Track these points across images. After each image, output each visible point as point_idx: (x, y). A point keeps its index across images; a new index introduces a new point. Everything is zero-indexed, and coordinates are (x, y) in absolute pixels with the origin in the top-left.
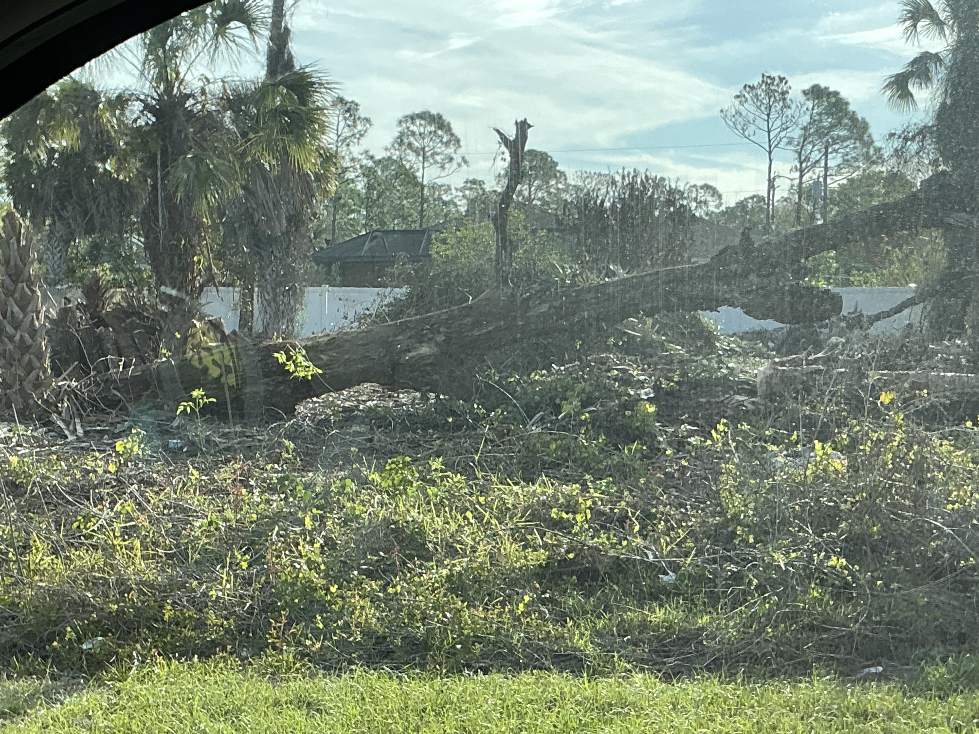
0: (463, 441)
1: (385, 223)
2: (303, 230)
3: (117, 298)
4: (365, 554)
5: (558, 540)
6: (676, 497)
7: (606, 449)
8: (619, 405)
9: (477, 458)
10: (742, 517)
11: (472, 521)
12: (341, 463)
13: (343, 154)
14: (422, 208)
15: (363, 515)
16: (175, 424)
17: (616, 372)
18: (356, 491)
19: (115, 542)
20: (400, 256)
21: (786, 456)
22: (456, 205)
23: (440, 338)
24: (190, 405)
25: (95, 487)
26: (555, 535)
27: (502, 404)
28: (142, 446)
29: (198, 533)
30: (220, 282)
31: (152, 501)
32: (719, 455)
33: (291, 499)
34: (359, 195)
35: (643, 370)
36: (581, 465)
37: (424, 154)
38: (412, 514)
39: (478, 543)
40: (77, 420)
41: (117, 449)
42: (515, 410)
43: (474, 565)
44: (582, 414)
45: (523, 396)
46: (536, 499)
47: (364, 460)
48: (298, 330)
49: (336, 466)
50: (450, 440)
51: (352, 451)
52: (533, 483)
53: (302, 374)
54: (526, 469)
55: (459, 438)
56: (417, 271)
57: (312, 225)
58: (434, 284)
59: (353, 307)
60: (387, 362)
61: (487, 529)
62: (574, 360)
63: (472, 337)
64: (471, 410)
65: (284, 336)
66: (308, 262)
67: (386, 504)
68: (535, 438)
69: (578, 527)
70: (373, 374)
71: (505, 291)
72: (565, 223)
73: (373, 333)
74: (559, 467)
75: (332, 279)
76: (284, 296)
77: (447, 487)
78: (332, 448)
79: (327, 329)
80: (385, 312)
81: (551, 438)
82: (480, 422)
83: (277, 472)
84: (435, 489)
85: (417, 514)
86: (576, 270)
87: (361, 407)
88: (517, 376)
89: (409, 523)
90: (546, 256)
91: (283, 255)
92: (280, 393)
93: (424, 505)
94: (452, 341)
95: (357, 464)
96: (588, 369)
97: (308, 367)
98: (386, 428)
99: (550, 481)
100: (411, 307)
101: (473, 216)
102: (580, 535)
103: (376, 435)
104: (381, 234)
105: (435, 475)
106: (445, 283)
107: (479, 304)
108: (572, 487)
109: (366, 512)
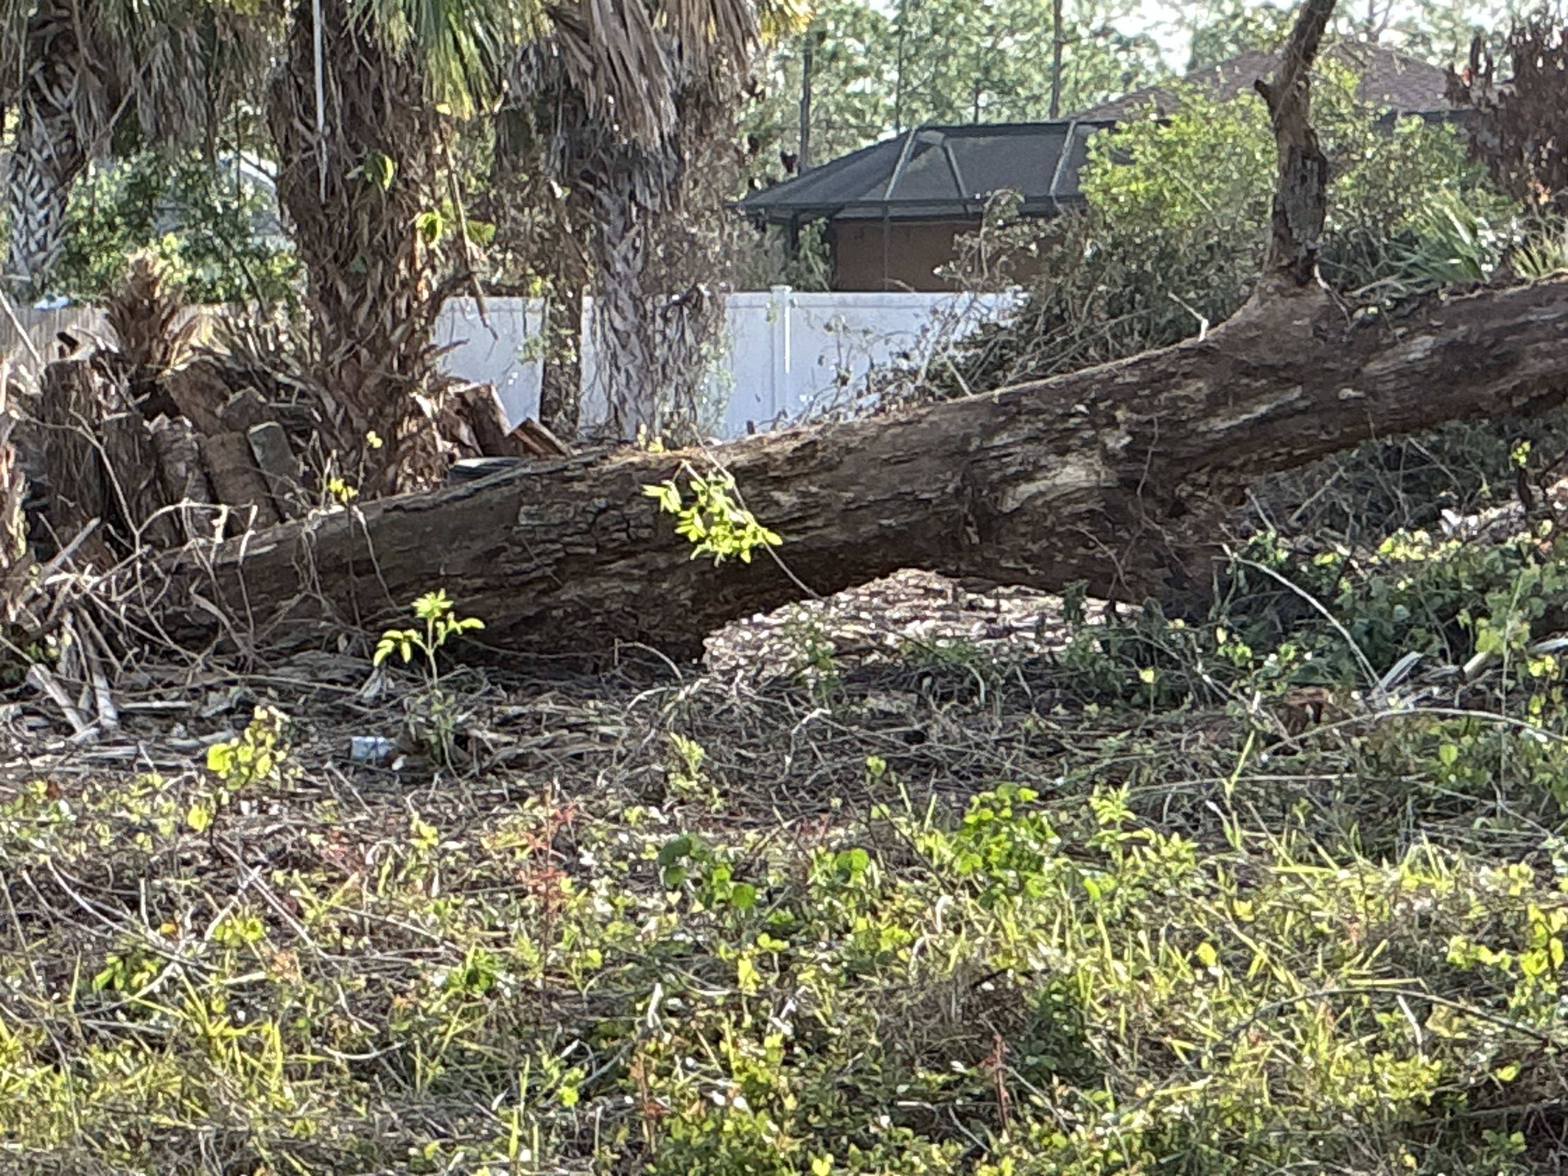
0: (1185, 737)
1: (950, 106)
2: (719, 128)
3: (203, 335)
4: (909, 1063)
5: (1468, 1027)
9: (1229, 789)
11: (1217, 971)
12: (836, 802)
14: (1058, 56)
15: (902, 954)
16: (370, 691)
18: (883, 884)
19: (213, 1032)
20: (996, 202)
23: (1117, 441)
24: (409, 639)
25: (153, 874)
26: (1461, 1013)
27: (1297, 629)
28: (281, 756)
29: (438, 1006)
30: (486, 285)
31: (310, 914)
33: (697, 907)
34: (875, 25)
36: (1532, 807)
38: (1044, 950)
39: (1235, 1036)
40: (100, 683)
41: (212, 765)
42: (1335, 647)
43: (1224, 1101)
44: (1535, 657)
45: (1361, 606)
46: (1401, 906)
47: (904, 794)
48: (707, 420)
49: (824, 811)
50: (1150, 733)
51: (868, 768)
52: (1393, 861)
53: (724, 548)
54: (1369, 819)
55: (1175, 727)
56: (1045, 244)
57: (743, 116)
58: (1095, 280)
59: (864, 350)
60: (965, 510)
61: (1260, 995)
62: (1505, 496)
63: (1209, 437)
64: (1209, 646)
65: (668, 433)
66: (733, 222)
67: (969, 923)
68: (1397, 729)
69: (1528, 991)
70: (923, 545)
71: (1307, 300)
72: (1476, 94)
73: (924, 425)
74: (1469, 814)
75: (803, 267)
76: (666, 320)
77: (1142, 872)
78: (808, 759)
79: (791, 417)
80: (957, 365)
81: (1443, 729)
82: (1235, 684)
83: (656, 828)
84: (1109, 878)
85: (1058, 952)
86: (1512, 233)
87: (891, 640)
88: (1341, 549)
89: (1036, 976)
90: (1421, 194)
91: (663, 205)
92: (661, 601)
93: (1077, 925)
94: (1151, 449)
95: (884, 807)
96: (1548, 525)
97: (743, 527)
98: (964, 702)
99: (1442, 853)
100: (1030, 348)
101: (1208, 79)
102: (1532, 1012)
103: (936, 721)
104: (940, 136)
105: (1106, 840)
106: (1129, 278)
107: (1230, 340)
108: (1506, 871)
109: (911, 945)
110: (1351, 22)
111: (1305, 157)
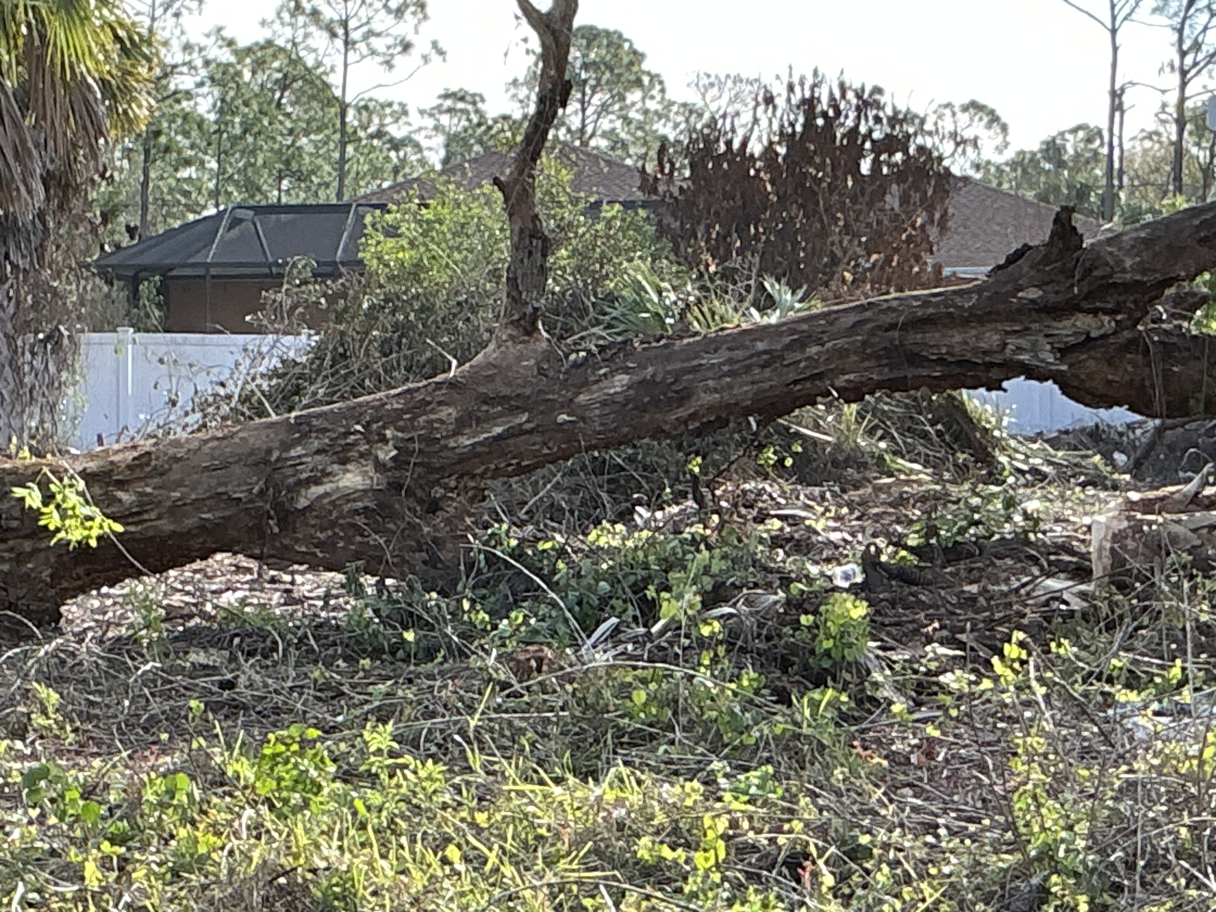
0: (438, 683)
1: (259, 189)
2: (76, 204)
5: (653, 908)
6: (915, 809)
7: (757, 700)
8: (788, 603)
9: (472, 724)
10: (1061, 854)
11: (460, 867)
12: (165, 736)
13: (166, 34)
14: (343, 152)
15: (214, 856)
17: (777, 524)
18: (200, 801)
20: (294, 265)
21: (1157, 714)
22: (417, 147)
23: (386, 454)
26: (648, 897)
27: (524, 600)
32: (1008, 712)
33: (53, 820)
34: (200, 125)
35: (838, 518)
36: (703, 738)
37: (347, 34)
38: (326, 852)
42: (554, 613)
44: (705, 622)
45: (573, 582)
46: (603, 814)
47: (218, 730)
48: (65, 432)
49: (154, 743)
50: (410, 681)
51: (191, 709)
52: (596, 780)
53: (76, 535)
54: (579, 747)
55: (431, 677)
56: (332, 299)
57: (95, 195)
58: (372, 328)
59: (190, 380)
60: (268, 507)
61: (493, 885)
62: (684, 495)
63: (457, 451)
64: (456, 614)
65: (34, 443)
66: (86, 279)
67: (268, 831)
68: (601, 678)
69: (699, 880)
70: (236, 534)
71: (531, 346)
72: (661, 188)
73: (237, 440)
74: (655, 743)
75: (142, 314)
76: (33, 354)
77: (403, 790)
78: (143, 702)
79: (132, 432)
80: (263, 392)
81: (636, 677)
82: (476, 643)
83: (21, 757)
84: (377, 795)
85: (337, 853)
86: (689, 294)
87: (208, 607)
88: (558, 537)
89: (320, 872)
90: (621, 264)
91: (32, 263)
92: (26, 578)
93: (352, 832)
94: (413, 460)
95: (201, 740)
96: (715, 518)
97: (91, 519)
98: (266, 657)
99: (633, 773)
100: (319, 379)
101: (459, 173)
102: (701, 896)
103: (244, 673)
104: (251, 213)
105: (375, 764)
106: (396, 326)
107: (474, 375)
108: (683, 787)
109: (222, 848)
110: (569, 130)
111: (532, 236)
